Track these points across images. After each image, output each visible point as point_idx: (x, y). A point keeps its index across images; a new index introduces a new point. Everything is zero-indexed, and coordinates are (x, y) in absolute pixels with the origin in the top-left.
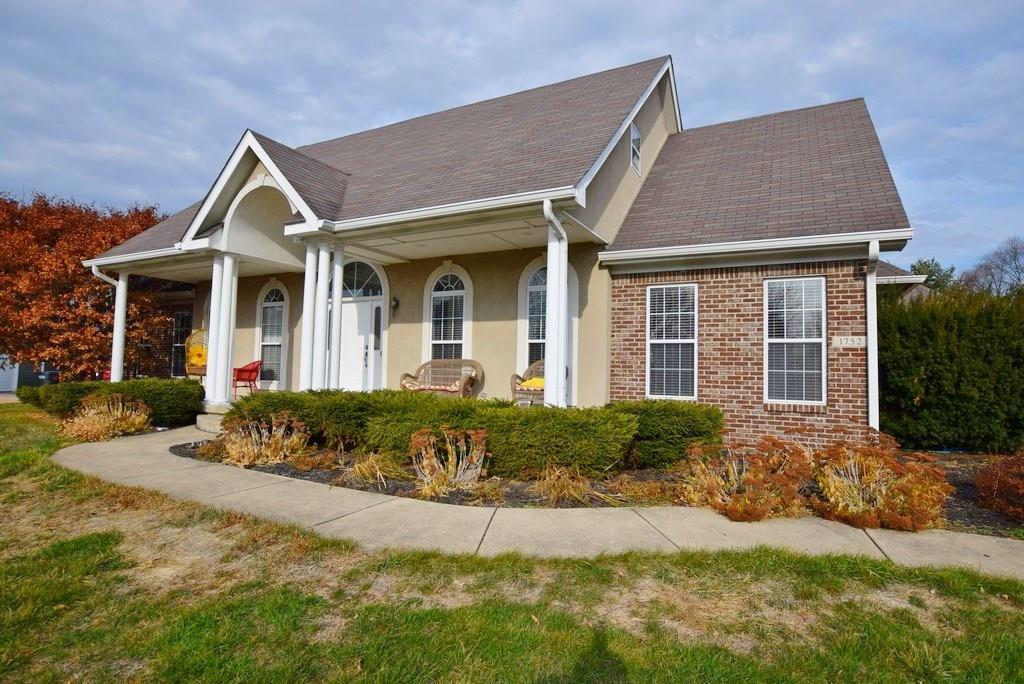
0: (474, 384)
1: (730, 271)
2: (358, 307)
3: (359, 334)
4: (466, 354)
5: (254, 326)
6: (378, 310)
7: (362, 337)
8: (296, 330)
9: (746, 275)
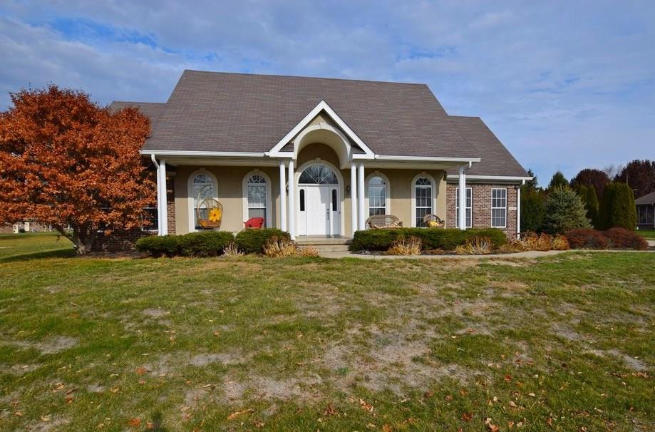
0: (400, 224)
1: (482, 184)
2: (320, 189)
3: (322, 202)
4: (388, 212)
5: (241, 196)
6: (334, 192)
7: (324, 205)
8: (277, 200)
9: (487, 186)
